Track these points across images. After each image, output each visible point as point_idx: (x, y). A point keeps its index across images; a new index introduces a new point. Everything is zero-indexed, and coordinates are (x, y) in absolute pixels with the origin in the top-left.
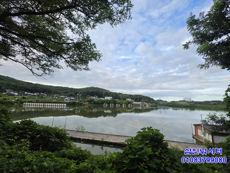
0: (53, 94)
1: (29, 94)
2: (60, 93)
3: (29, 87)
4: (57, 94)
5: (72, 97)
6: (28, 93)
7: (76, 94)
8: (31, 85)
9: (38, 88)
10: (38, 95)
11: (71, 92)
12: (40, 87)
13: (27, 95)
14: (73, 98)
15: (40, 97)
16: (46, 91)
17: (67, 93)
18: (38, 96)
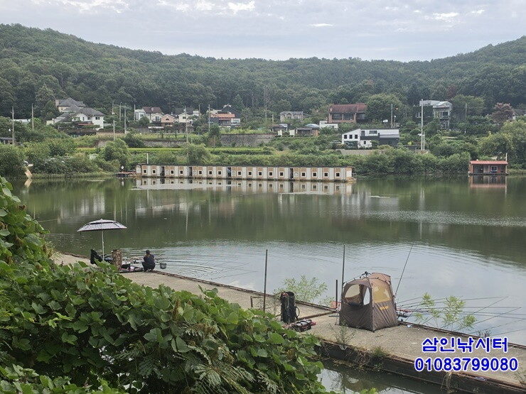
0: (273, 114)
1: (152, 118)
2: (313, 105)
3: (148, 81)
4: (296, 108)
5: (388, 127)
6: (150, 113)
7: (413, 98)
8: (157, 67)
9: (193, 78)
10: (195, 124)
11: (378, 91)
12: (201, 72)
13: (144, 124)
14: (394, 133)
15: (206, 135)
16: (234, 95)
17: (350, 98)
18: (195, 127)
